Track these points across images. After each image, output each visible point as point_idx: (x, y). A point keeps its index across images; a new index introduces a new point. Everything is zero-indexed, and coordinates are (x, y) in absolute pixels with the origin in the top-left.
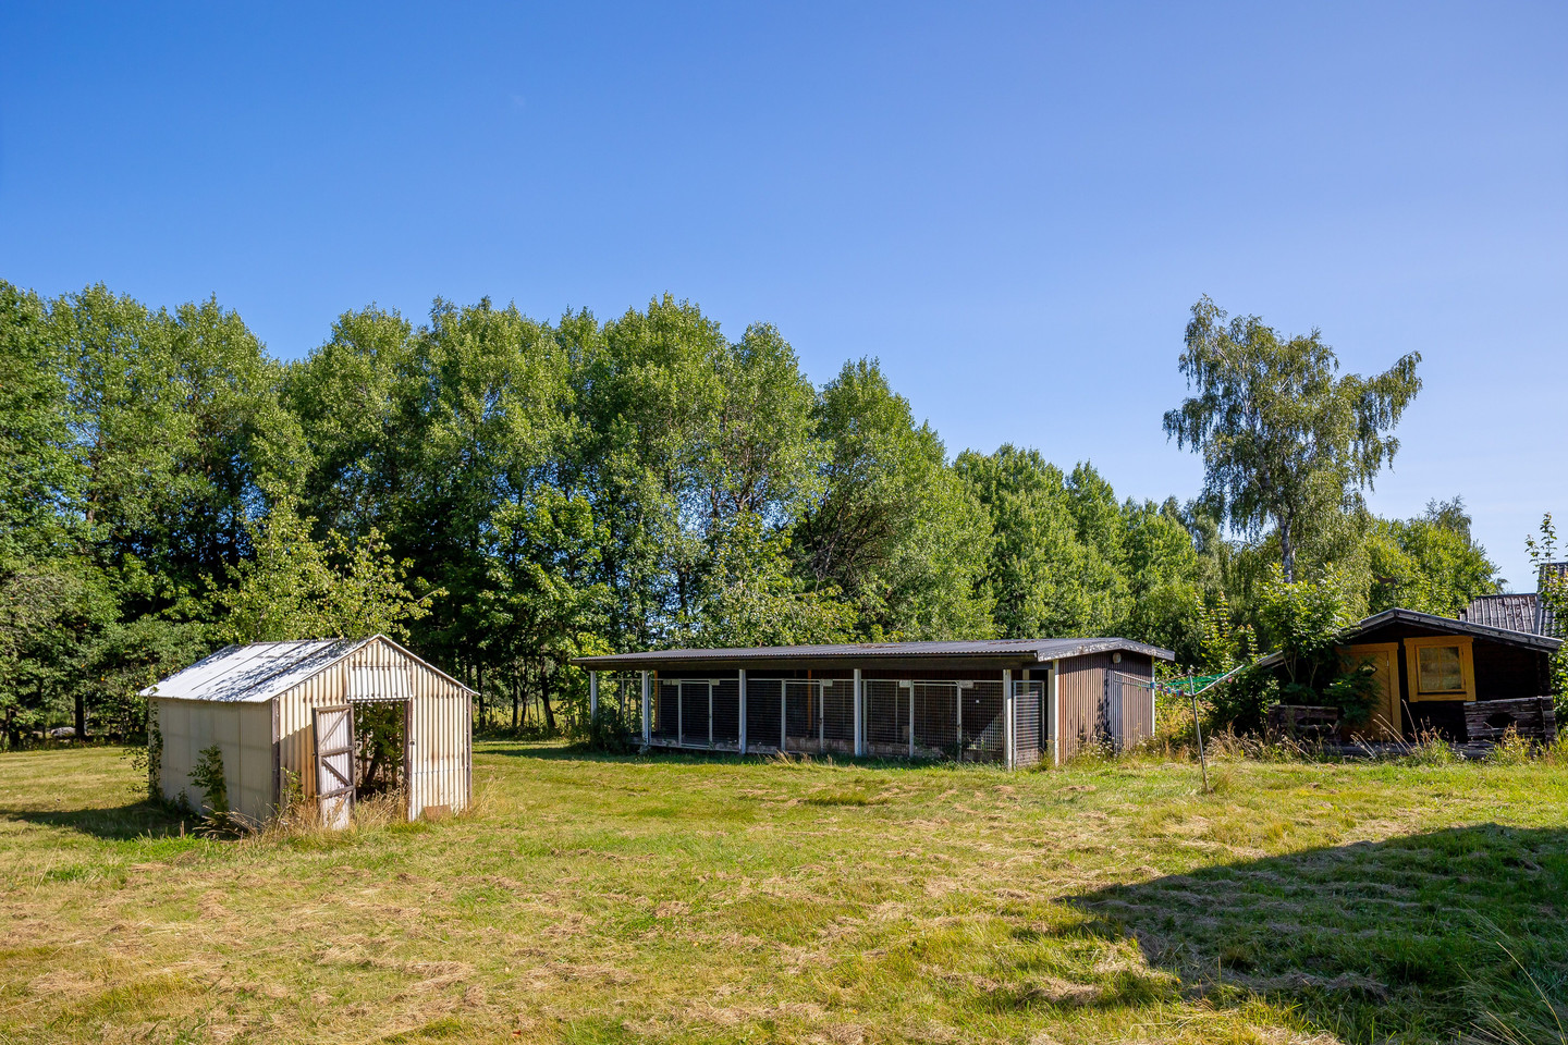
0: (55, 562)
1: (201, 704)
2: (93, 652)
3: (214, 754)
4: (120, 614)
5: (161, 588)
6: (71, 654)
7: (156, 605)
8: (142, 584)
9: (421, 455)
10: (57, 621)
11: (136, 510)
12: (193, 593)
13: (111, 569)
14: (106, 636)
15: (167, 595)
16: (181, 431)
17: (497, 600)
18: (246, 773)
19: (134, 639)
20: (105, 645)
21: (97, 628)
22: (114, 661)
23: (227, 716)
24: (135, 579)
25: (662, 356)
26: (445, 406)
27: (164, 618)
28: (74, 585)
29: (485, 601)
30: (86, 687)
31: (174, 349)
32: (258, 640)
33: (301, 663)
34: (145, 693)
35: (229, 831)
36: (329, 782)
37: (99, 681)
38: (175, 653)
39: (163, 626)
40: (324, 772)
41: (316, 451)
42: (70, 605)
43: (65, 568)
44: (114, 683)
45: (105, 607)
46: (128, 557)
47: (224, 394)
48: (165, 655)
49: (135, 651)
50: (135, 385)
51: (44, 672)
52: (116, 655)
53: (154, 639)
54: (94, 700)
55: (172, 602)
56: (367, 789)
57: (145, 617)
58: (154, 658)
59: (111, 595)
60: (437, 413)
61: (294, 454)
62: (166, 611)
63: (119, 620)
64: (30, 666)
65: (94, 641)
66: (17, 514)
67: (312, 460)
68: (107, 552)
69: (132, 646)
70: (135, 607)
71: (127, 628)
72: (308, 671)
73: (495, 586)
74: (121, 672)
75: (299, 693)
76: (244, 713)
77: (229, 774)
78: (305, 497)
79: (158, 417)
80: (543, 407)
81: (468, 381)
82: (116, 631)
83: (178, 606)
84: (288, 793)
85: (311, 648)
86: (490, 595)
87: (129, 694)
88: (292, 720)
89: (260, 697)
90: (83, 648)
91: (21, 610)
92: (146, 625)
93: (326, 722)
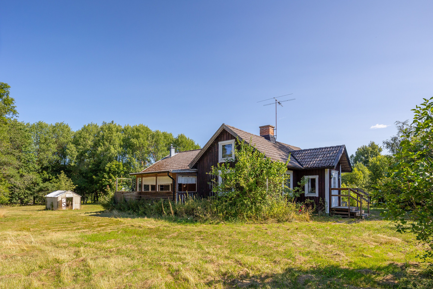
0: (31, 173)
1: (51, 197)
2: (37, 188)
3: (52, 203)
4: (42, 182)
5: (49, 177)
6: (34, 189)
7: (49, 180)
8: (46, 176)
9: (97, 153)
10: (31, 183)
11: (45, 163)
12: (55, 178)
13: (41, 174)
14: (39, 186)
15: (51, 178)
16: (54, 148)
17: (106, 180)
18: (55, 204)
19: (45, 186)
20: (39, 187)
21: (38, 184)
22: (41, 190)
23: (53, 199)
24: (45, 175)
25: (137, 137)
26: (101, 144)
27: (50, 182)
28: (35, 177)
29: (104, 181)
30: (36, 195)
31: (53, 132)
32: (59, 190)
33: (62, 193)
34: (45, 196)
35: (53, 210)
36: (63, 205)
37: (38, 194)
38: (52, 189)
39: (50, 184)
40: (62, 204)
41: (78, 152)
42: (34, 181)
43: (33, 174)
44: (41, 194)
45: (40, 180)
46: (44, 171)
47: (62, 140)
48: (50, 189)
49: (45, 188)
50: (46, 140)
51: (29, 192)
52: (41, 189)
53: (48, 186)
54: (37, 197)
55: (52, 179)
56: (67, 205)
57: (47, 182)
58: (48, 190)
59: (40, 178)
60: (100, 145)
61: (74, 152)
62: (50, 181)
63: (42, 183)
64: (27, 191)
65: (38, 186)
66: (25, 165)
67: (77, 154)
68: (40, 170)
69: (44, 188)
70: (45, 180)
71: (43, 184)
72: (62, 194)
73: (105, 178)
74: (42, 192)
75: (60, 196)
76: (55, 198)
77: (54, 205)
78: (76, 160)
79: (50, 146)
80: (117, 146)
81: (106, 139)
82: (41, 185)
83: (53, 180)
84: (59, 206)
85: (64, 191)
86: (104, 180)
87: (44, 196)
88: (59, 199)
89: (56, 197)
90: (35, 188)
91: (26, 182)
92: (47, 184)
93: (63, 199)
